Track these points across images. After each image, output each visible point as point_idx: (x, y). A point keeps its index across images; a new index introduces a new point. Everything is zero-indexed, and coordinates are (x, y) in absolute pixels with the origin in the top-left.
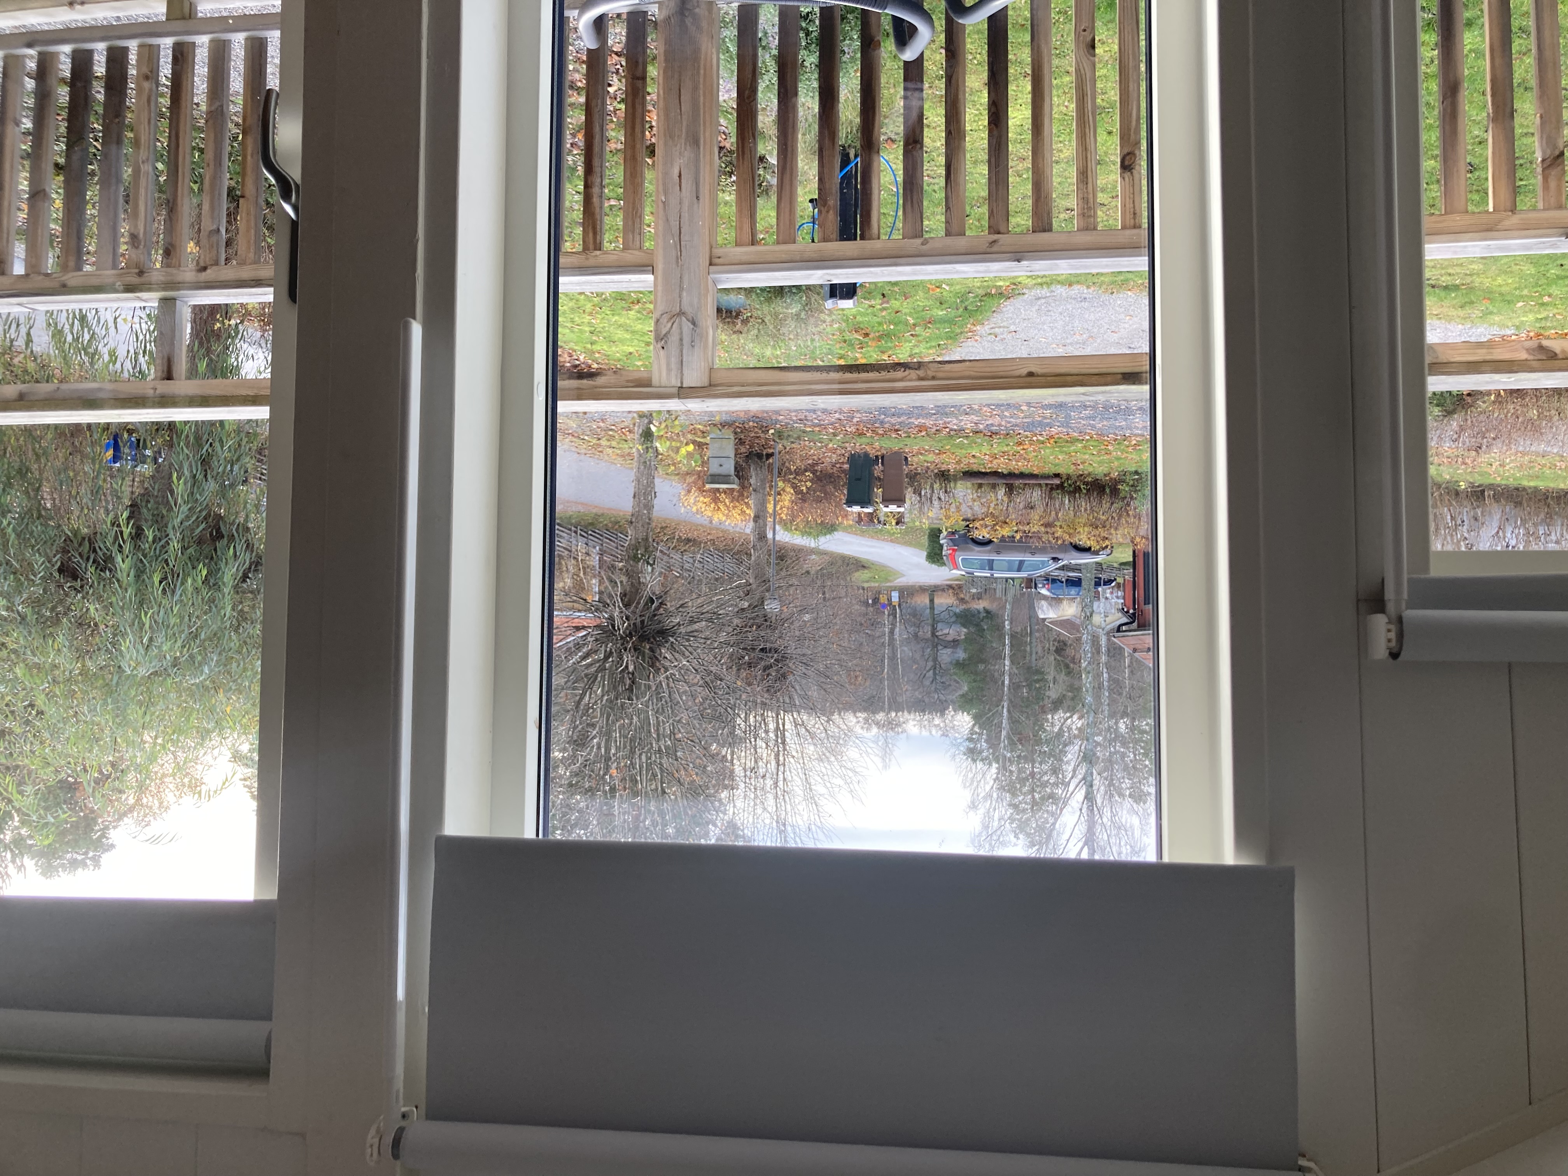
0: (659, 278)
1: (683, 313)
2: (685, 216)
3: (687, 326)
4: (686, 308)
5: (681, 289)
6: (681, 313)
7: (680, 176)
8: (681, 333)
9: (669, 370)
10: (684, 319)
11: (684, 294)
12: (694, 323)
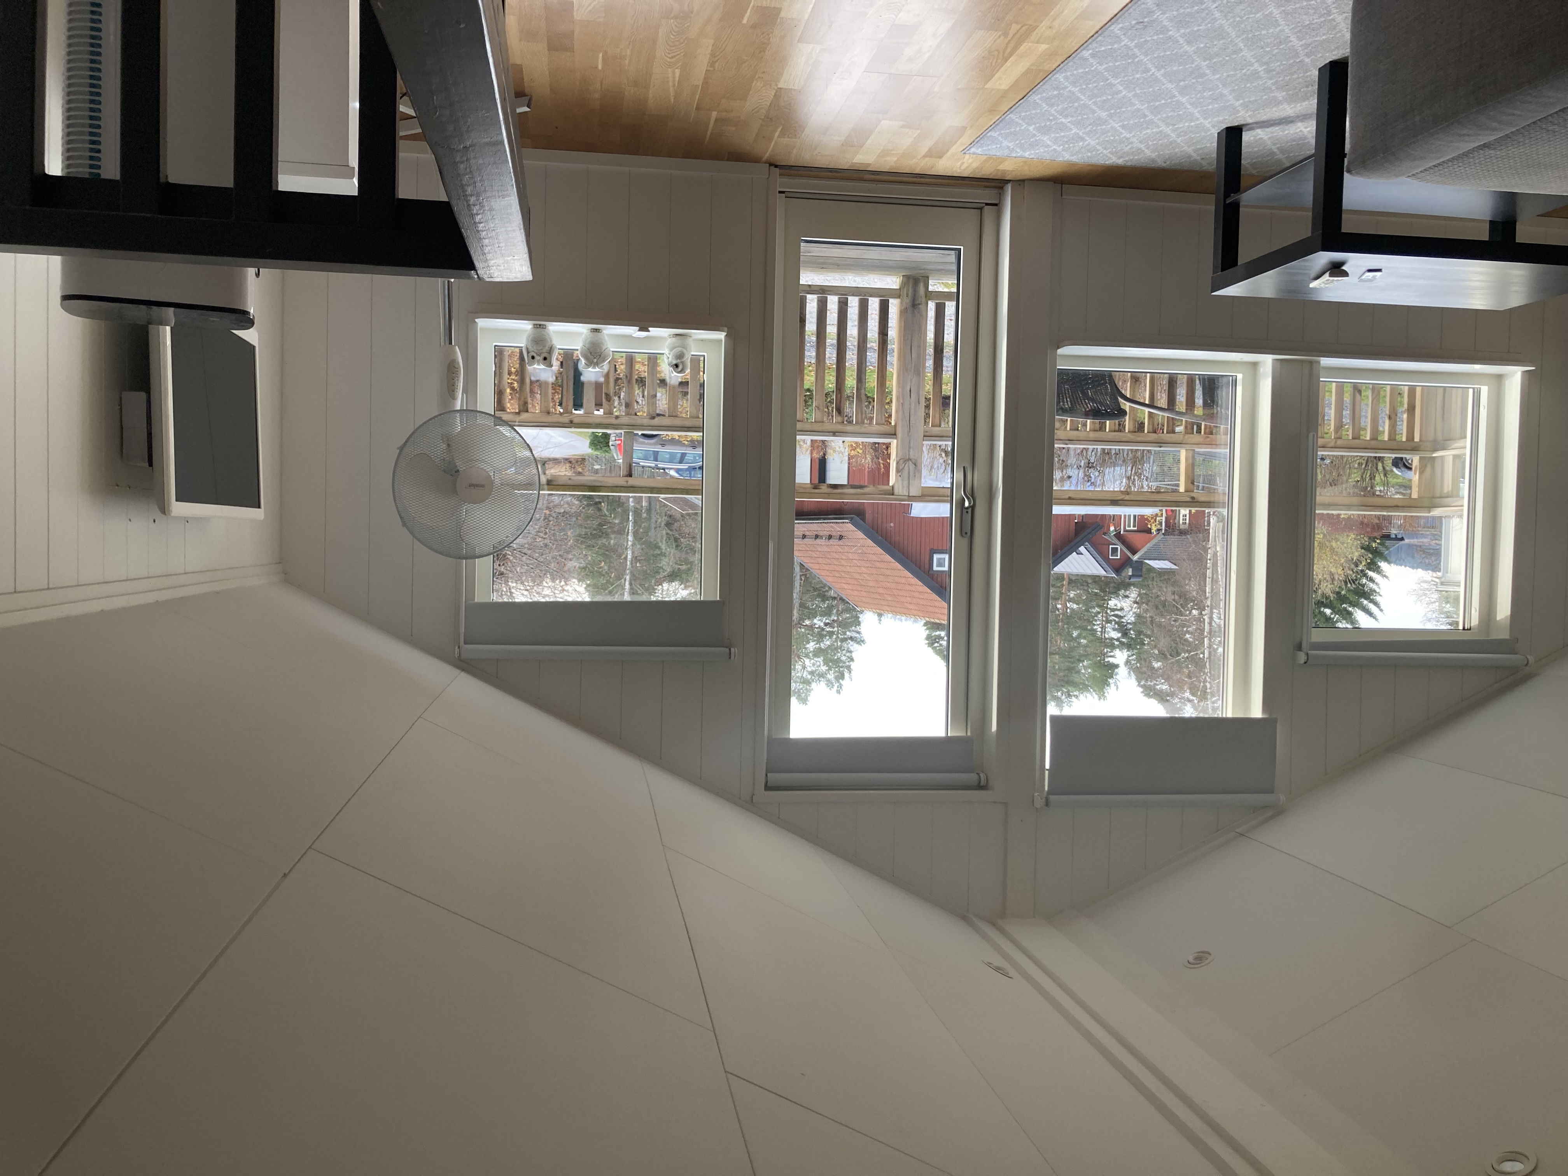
0: (899, 441)
1: (910, 460)
2: (912, 412)
3: (912, 466)
4: (912, 457)
5: (910, 448)
6: (909, 459)
7: (910, 391)
8: (909, 469)
9: (903, 487)
10: (910, 462)
11: (911, 450)
12: (915, 465)
